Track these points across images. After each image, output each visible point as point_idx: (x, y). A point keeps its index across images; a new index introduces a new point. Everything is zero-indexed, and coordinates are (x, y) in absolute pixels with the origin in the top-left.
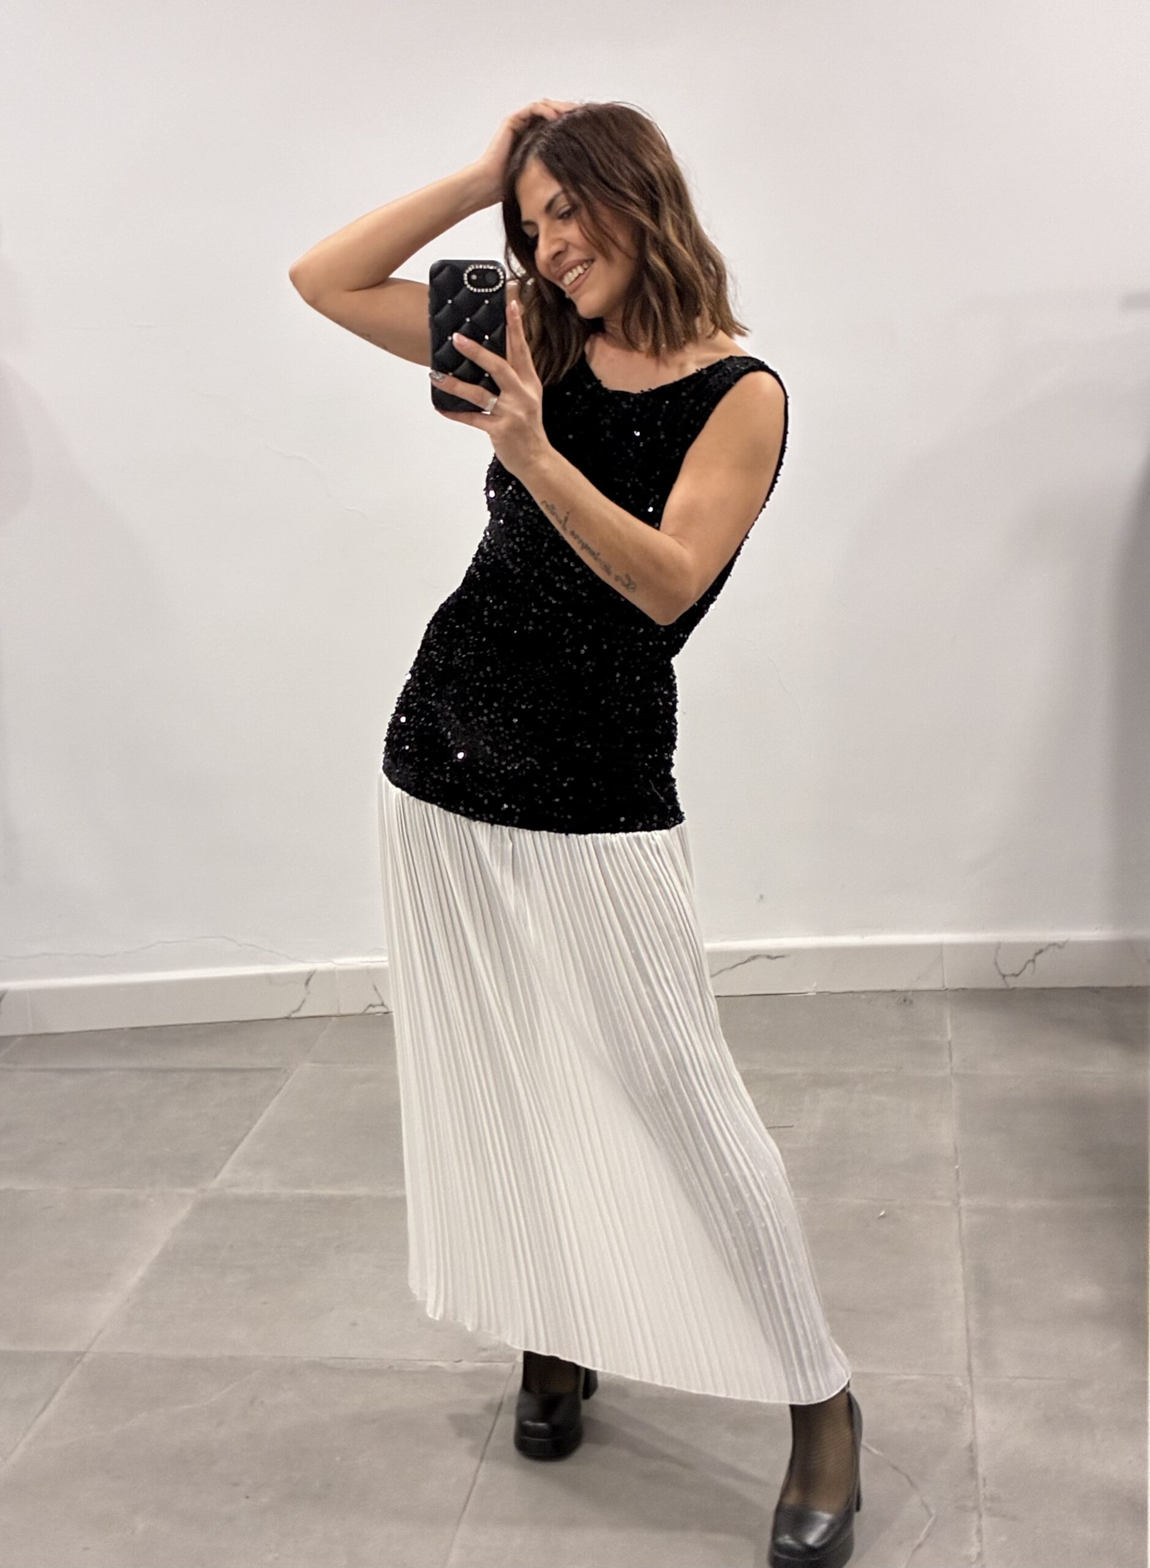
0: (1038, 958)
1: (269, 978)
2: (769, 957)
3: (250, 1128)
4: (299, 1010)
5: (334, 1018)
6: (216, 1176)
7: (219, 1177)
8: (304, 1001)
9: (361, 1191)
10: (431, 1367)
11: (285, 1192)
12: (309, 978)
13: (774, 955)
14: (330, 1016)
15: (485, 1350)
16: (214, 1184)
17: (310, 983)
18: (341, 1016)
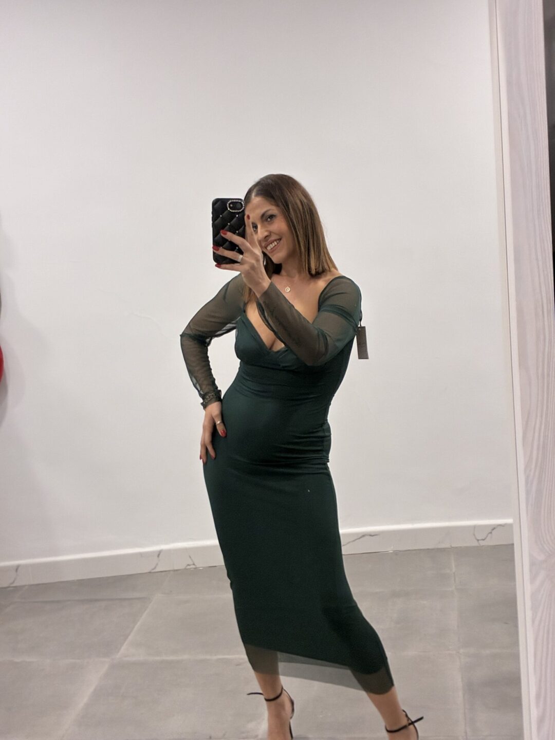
0: (494, 532)
1: (141, 555)
2: (371, 535)
3: (133, 628)
4: (155, 568)
8: (157, 564)
9: (185, 657)
11: (150, 659)
12: (159, 553)
13: (373, 534)
14: (170, 571)
15: (243, 733)
16: (118, 656)
18: (175, 571)
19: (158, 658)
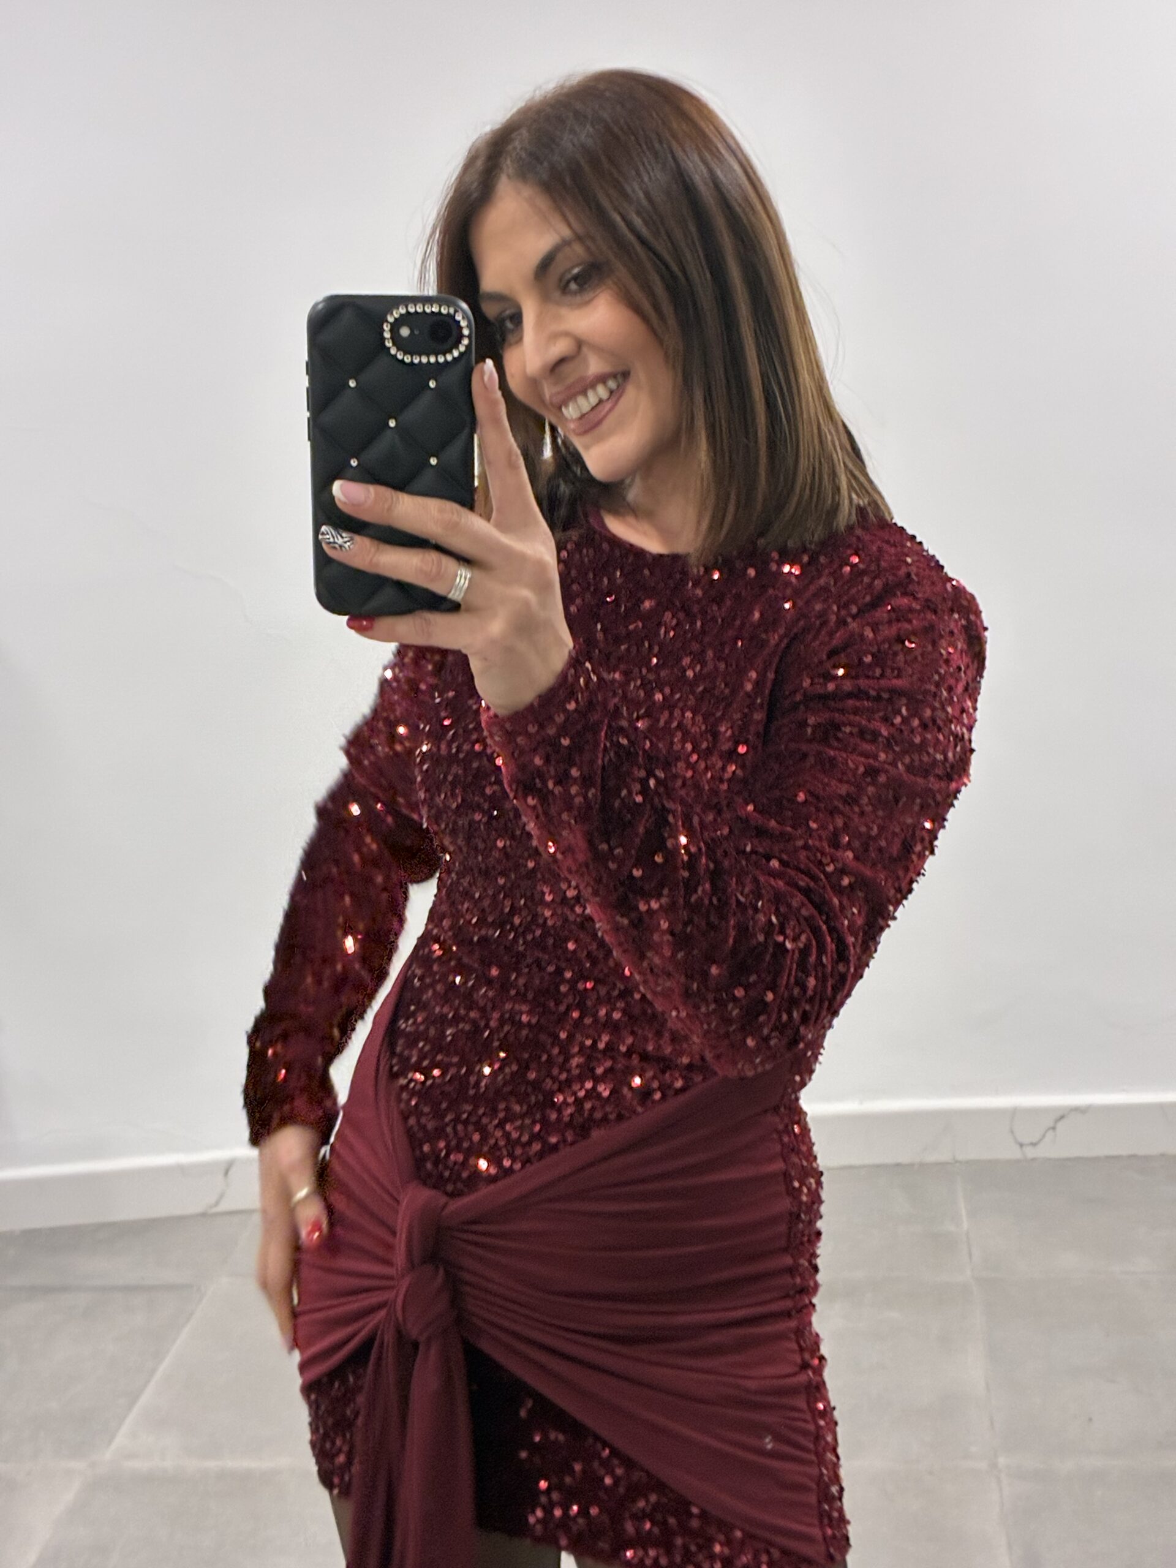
0: (1060, 1125)
1: (182, 1170)
3: (153, 1371)
4: (217, 1203)
6: (110, 1442)
7: (114, 1446)
8: (222, 1196)
11: (193, 1465)
12: (228, 1168)
14: (251, 1212)
16: (108, 1455)
17: (230, 1173)
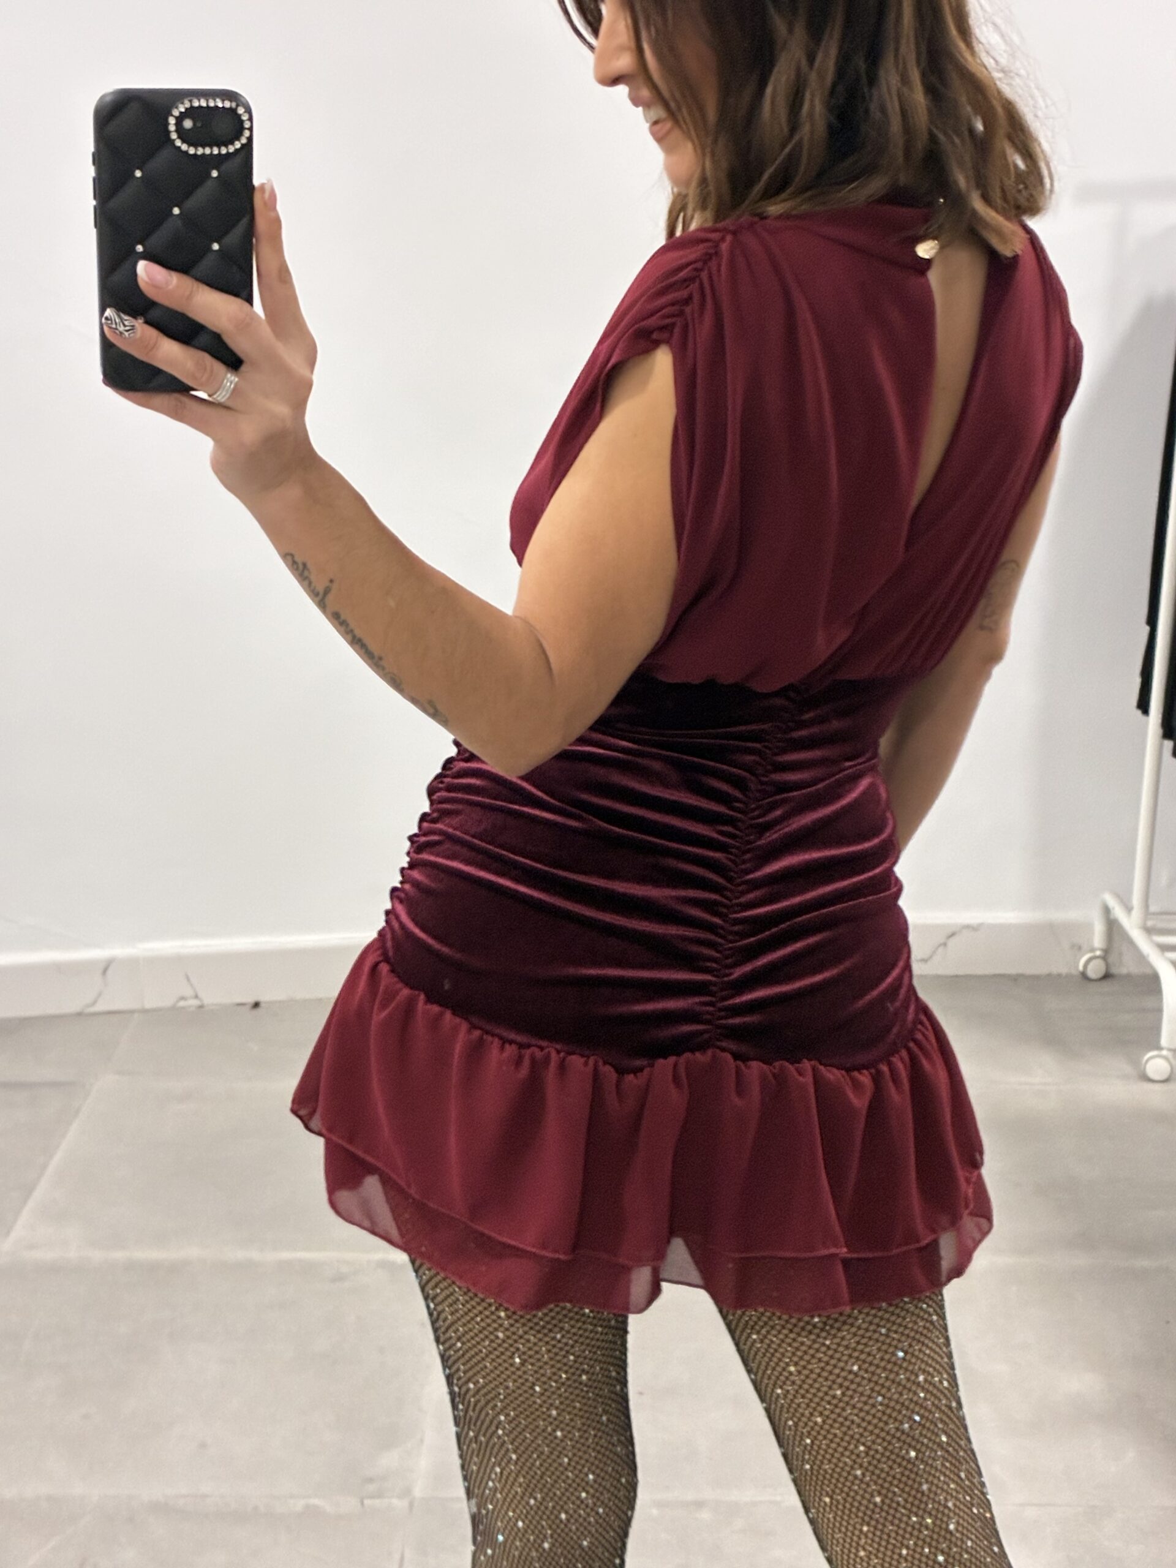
0: (952, 943)
1: (59, 968)
3: (44, 1167)
4: (94, 1003)
5: (136, 1015)
6: (8, 1233)
7: (14, 1235)
8: (100, 995)
9: (192, 1252)
10: (307, 1507)
11: (97, 1256)
12: (106, 967)
14: (132, 1012)
15: (370, 1480)
16: (7, 1245)
17: (109, 972)
18: (145, 1011)
19: (119, 1255)
